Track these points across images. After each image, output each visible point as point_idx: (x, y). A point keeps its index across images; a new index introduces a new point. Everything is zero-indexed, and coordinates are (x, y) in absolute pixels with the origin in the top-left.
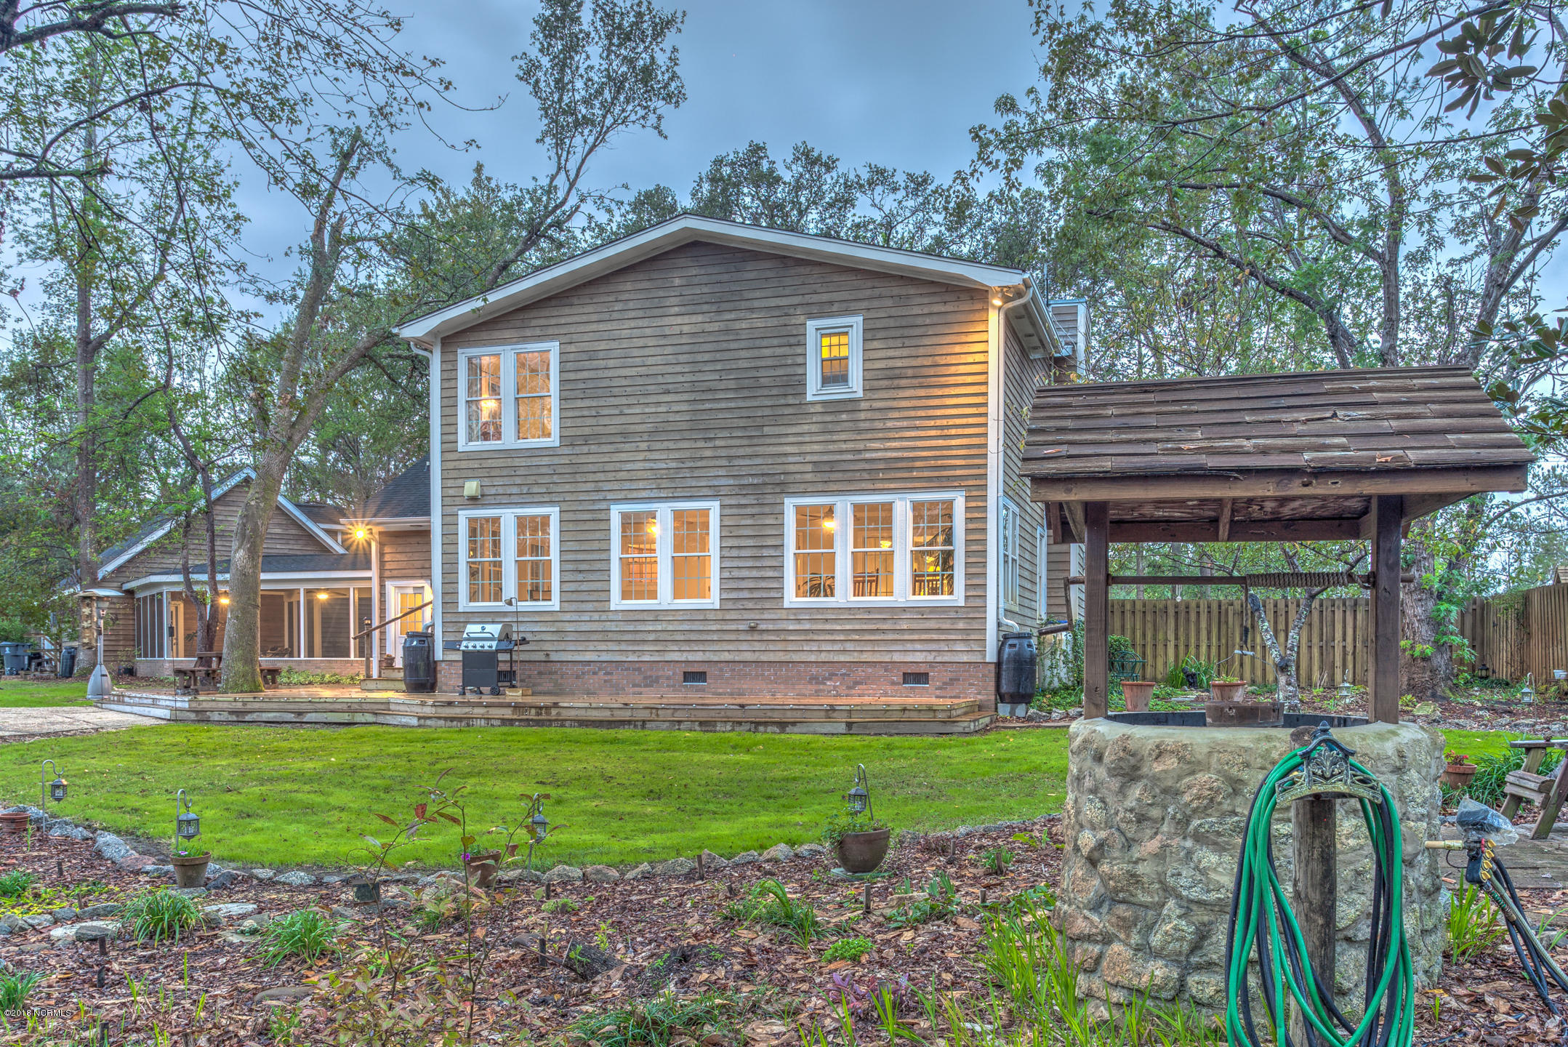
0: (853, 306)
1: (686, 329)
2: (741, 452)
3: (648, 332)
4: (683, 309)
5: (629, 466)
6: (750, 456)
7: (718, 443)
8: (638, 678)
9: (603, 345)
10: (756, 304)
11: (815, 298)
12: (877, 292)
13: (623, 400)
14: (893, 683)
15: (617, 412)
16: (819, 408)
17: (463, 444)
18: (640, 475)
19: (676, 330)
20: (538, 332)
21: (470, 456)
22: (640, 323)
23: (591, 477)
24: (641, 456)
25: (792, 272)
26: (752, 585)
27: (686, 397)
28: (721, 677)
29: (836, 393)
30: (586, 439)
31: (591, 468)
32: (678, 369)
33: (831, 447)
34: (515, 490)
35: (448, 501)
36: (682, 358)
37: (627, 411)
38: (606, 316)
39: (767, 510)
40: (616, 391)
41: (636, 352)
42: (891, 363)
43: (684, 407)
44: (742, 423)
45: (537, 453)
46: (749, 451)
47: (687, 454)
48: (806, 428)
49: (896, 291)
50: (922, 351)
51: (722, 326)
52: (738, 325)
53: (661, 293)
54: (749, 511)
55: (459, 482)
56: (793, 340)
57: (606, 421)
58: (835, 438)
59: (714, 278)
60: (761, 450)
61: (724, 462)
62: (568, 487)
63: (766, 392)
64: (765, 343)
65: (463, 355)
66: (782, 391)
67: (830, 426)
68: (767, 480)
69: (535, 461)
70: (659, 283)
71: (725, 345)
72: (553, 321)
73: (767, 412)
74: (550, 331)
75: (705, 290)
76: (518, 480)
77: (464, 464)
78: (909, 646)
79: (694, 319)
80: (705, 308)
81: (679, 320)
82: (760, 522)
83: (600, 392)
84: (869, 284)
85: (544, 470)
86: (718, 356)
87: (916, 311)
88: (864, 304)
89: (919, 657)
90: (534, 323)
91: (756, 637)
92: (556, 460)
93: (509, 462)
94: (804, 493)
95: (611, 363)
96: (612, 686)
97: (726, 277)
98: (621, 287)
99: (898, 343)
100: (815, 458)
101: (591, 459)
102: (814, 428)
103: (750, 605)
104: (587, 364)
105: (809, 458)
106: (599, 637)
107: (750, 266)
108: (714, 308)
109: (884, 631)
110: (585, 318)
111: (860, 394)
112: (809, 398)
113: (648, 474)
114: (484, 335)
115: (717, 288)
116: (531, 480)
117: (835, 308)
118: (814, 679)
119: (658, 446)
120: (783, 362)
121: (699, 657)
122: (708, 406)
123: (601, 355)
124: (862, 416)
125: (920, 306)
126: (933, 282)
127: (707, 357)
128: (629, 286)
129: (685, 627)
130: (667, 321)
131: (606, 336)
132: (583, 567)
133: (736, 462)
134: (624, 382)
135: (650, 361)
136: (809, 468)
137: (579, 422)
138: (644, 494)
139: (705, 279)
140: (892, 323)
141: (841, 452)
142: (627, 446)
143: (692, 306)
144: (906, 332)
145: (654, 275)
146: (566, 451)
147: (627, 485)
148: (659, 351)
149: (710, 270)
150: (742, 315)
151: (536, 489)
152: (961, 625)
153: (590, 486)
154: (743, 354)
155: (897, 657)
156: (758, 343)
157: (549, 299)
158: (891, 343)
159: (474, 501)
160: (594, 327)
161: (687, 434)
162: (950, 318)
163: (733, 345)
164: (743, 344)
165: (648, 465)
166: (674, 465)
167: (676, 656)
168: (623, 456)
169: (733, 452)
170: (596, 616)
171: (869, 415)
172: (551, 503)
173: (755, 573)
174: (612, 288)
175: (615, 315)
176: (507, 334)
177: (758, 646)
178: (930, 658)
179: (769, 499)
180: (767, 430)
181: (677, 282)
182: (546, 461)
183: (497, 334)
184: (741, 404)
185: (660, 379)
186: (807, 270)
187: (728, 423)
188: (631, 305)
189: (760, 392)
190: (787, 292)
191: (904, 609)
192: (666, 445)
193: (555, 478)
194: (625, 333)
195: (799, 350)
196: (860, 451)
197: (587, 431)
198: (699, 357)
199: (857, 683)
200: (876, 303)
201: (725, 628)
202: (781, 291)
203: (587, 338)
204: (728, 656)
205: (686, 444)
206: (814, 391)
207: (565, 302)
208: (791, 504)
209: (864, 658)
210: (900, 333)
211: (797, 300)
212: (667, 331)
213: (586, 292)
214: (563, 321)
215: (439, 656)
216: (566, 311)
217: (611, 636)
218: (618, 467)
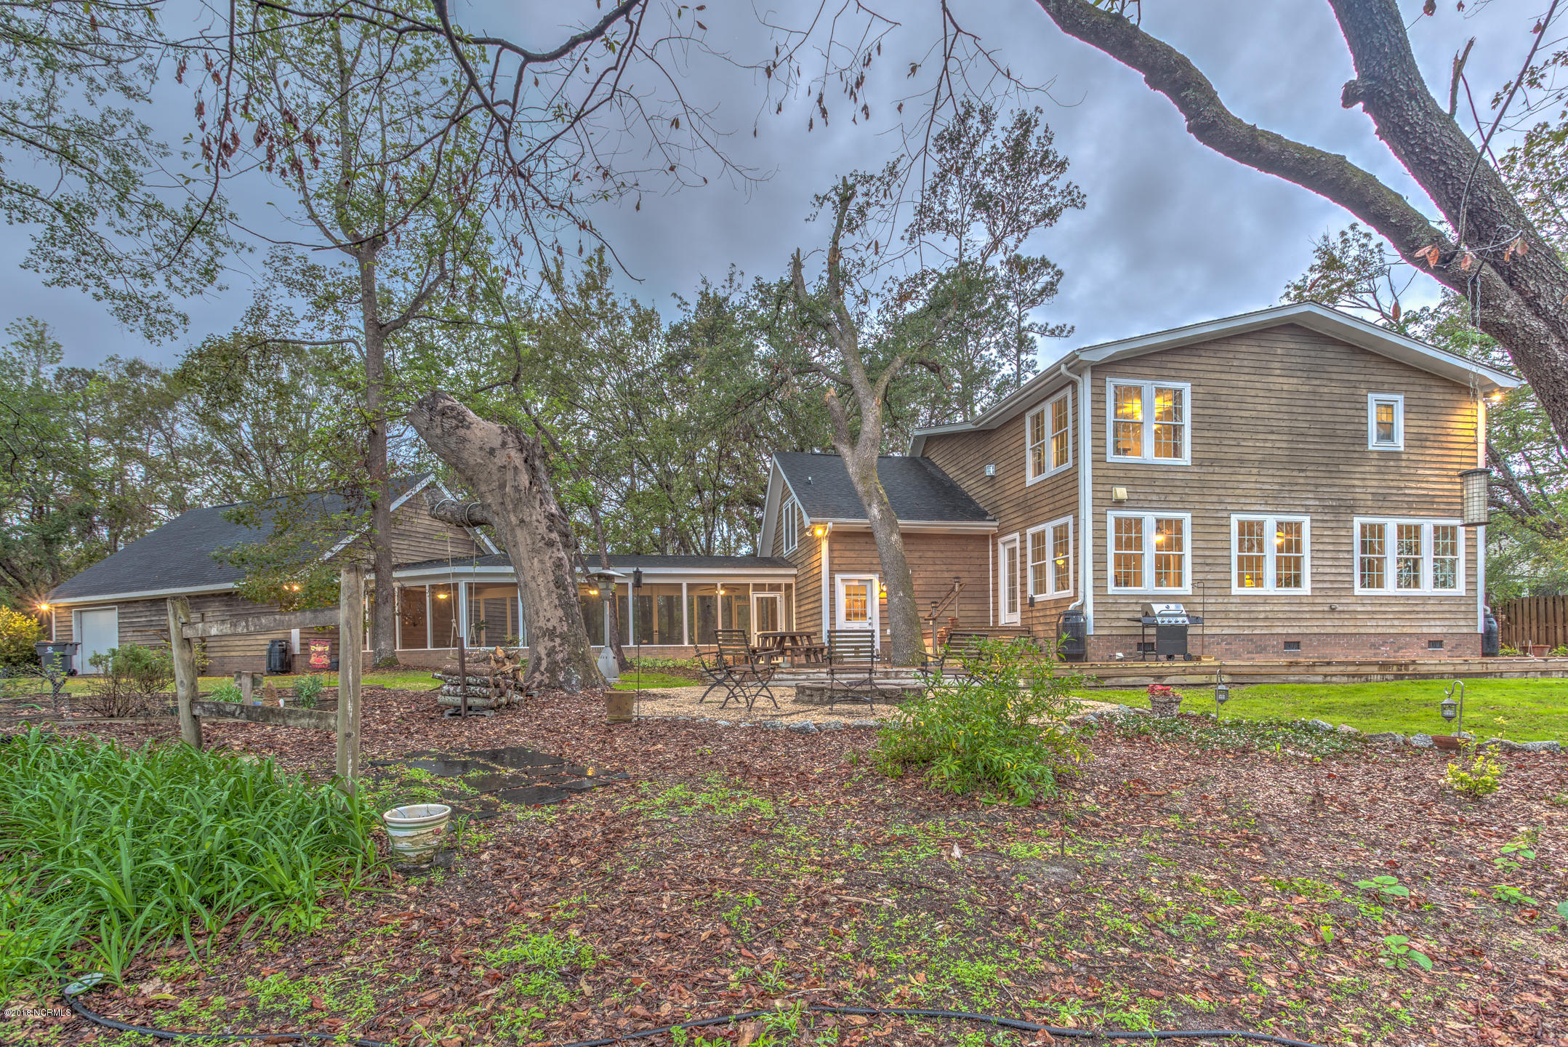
0: (1398, 387)
1: (1285, 387)
2: (1324, 482)
3: (1258, 385)
4: (1284, 373)
5: (1244, 486)
6: (1331, 486)
7: (1308, 474)
8: (1251, 647)
9: (1224, 391)
10: (1334, 376)
11: (1372, 378)
12: (1411, 380)
13: (1240, 435)
14: (1423, 648)
15: (1234, 443)
16: (1375, 456)
17: (1111, 457)
18: (1252, 492)
19: (1278, 387)
20: (1173, 373)
21: (1116, 467)
22: (1253, 378)
23: (1216, 492)
24: (1253, 479)
25: (1358, 357)
26: (1332, 578)
27: (1285, 438)
28: (1310, 645)
29: (1386, 446)
30: (1212, 462)
31: (1215, 484)
32: (1280, 416)
33: (1384, 484)
34: (1155, 497)
35: (1098, 502)
36: (1283, 409)
37: (1243, 444)
38: (1227, 369)
39: (1341, 525)
40: (1234, 427)
41: (1249, 400)
42: (1421, 430)
43: (1284, 445)
44: (1325, 461)
45: (1172, 469)
46: (1329, 481)
47: (1287, 480)
48: (1368, 469)
49: (1423, 382)
50: (1438, 424)
51: (1311, 388)
52: (1322, 390)
53: (1267, 358)
54: (1329, 525)
55: (1107, 488)
56: (1359, 406)
57: (1225, 449)
58: (1386, 477)
59: (1307, 353)
60: (1337, 482)
61: (1312, 488)
62: (1197, 498)
63: (1341, 440)
64: (1340, 405)
65: (1111, 383)
66: (1351, 441)
67: (1383, 469)
68: (1342, 503)
69: (1171, 476)
70: (1267, 350)
71: (1312, 403)
72: (1186, 366)
73: (1342, 455)
74: (1183, 374)
75: (1299, 360)
76: (1157, 490)
77: (1111, 473)
78: (1432, 623)
79: (1291, 380)
80: (1299, 374)
81: (1281, 380)
82: (1338, 534)
83: (1222, 426)
84: (1407, 374)
85: (1178, 483)
86: (1308, 410)
87: (1435, 396)
88: (1404, 387)
89: (1438, 630)
90: (1170, 365)
91: (1336, 616)
92: (1188, 477)
93: (1150, 475)
94: (1366, 514)
95: (1231, 405)
97: (1313, 354)
98: (1238, 348)
99: (1424, 416)
100: (1373, 490)
101: (1216, 477)
102: (1373, 469)
103: (1331, 593)
104: (1212, 404)
105: (1369, 490)
106: (1223, 615)
107: (1330, 348)
108: (1305, 375)
109: (1418, 612)
110: (1210, 368)
111: (1402, 449)
112: (1370, 448)
113: (1258, 493)
114: (1129, 369)
115: (1308, 360)
116: (1167, 490)
117: (1386, 387)
118: (1373, 645)
119: (1265, 472)
120: (1353, 420)
121: (1297, 630)
122: (1301, 446)
123: (1223, 398)
124: (1403, 464)
125: (1437, 394)
127: (1300, 410)
128: (1244, 348)
129: (1286, 608)
130: (1271, 379)
131: (1227, 384)
132: (1209, 561)
133: (1321, 489)
134: (1243, 421)
135: (1260, 407)
136: (1370, 497)
137: (1205, 447)
138: (1255, 508)
139: (1299, 353)
140: (1421, 403)
141: (1390, 487)
142: (1243, 470)
143: (1289, 372)
144: (1430, 410)
145: (1263, 343)
146: (1196, 469)
147: (1243, 500)
148: (1266, 401)
149: (1303, 346)
150: (1325, 382)
151: (1171, 498)
152: (1463, 608)
153: (1214, 499)
154: (1325, 411)
155: (1425, 630)
156: (1336, 404)
157: (1182, 348)
158: (1420, 416)
159: (1119, 504)
160: (1218, 376)
161: (1287, 466)
162: (1456, 405)
163: (1319, 404)
164: (1325, 404)
165: (1259, 486)
166: (1276, 487)
167: (1280, 630)
168: (1241, 478)
169: (1318, 481)
170: (1220, 600)
171: (1407, 463)
172: (1184, 509)
173: (1334, 570)
174: (1231, 348)
175: (1233, 369)
176: (1147, 371)
177: (1337, 623)
178: (1445, 630)
179: (1343, 517)
180: (1342, 468)
181: (1279, 351)
182: (1180, 476)
183: (1139, 370)
184: (1324, 447)
185: (1267, 422)
186: (1368, 358)
187: (1315, 460)
188: (1245, 363)
189: (1337, 440)
190: (1355, 370)
191: (1429, 597)
192: (1270, 472)
193: (1187, 490)
194: (1241, 384)
195: (1363, 413)
196: (1401, 488)
197: (1212, 455)
198: (1295, 409)
199: (1400, 648)
200: (1411, 388)
201: (1314, 609)
202: (1350, 369)
203: (1212, 383)
204: (1316, 630)
205: (1286, 473)
206: (1373, 443)
207: (1195, 352)
208: (1358, 521)
209: (1405, 630)
210: (1425, 410)
211: (1361, 378)
212: (1272, 386)
213: (1212, 347)
214: (1193, 367)
215: (1090, 631)
216: (1196, 360)
217: (1231, 615)
218: (1236, 485)
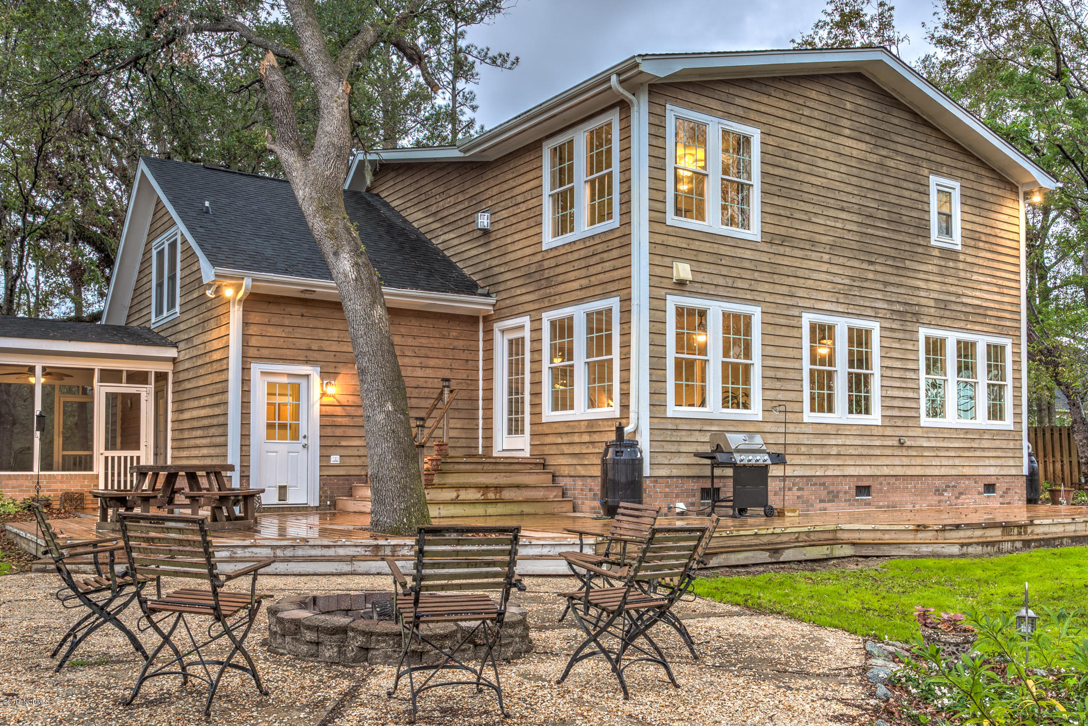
0: (954, 172)
1: (855, 153)
2: (892, 279)
3: (829, 145)
4: (854, 134)
5: (815, 275)
6: (898, 285)
7: (878, 267)
8: (824, 492)
9: (794, 146)
10: (900, 148)
11: (933, 157)
12: (966, 166)
13: (811, 208)
14: (980, 493)
15: (805, 217)
16: (936, 253)
17: (672, 217)
18: (824, 285)
19: (848, 151)
20: (741, 112)
21: (677, 233)
22: (824, 135)
23: (787, 280)
24: (825, 267)
26: (901, 404)
28: (881, 491)
29: (945, 242)
30: (784, 240)
31: (787, 270)
32: (849, 189)
33: (944, 288)
34: (721, 281)
35: (656, 281)
36: (854, 180)
37: (814, 220)
38: (796, 118)
39: (908, 336)
40: (806, 197)
41: (820, 163)
42: (974, 227)
43: (854, 227)
44: (893, 253)
45: (741, 244)
46: (897, 280)
47: (857, 273)
48: (930, 268)
49: (975, 169)
50: (988, 222)
51: (879, 159)
52: (889, 162)
53: (837, 112)
54: (898, 335)
55: (667, 261)
56: (921, 189)
57: (797, 224)
58: (946, 281)
59: (875, 114)
60: (904, 281)
61: (880, 287)
62: (766, 287)
63: (906, 229)
64: (906, 185)
65: (673, 112)
66: (916, 231)
67: (943, 270)
68: (908, 308)
69: (740, 253)
70: (836, 101)
71: (880, 178)
73: (907, 247)
74: (752, 115)
76: (725, 271)
77: (671, 241)
78: (987, 462)
80: (867, 138)
81: (850, 142)
82: (904, 347)
83: (793, 193)
84: (962, 157)
85: (746, 264)
86: (877, 186)
87: (985, 189)
88: (959, 173)
89: (992, 471)
90: (738, 101)
91: (905, 453)
92: (757, 256)
93: (715, 248)
94: (929, 325)
96: (803, 502)
97: (880, 115)
98: (808, 93)
99: (977, 211)
100: (936, 295)
101: (786, 261)
102: (935, 269)
103: (899, 423)
104: (782, 162)
105: (932, 295)
106: (794, 450)
107: (895, 112)
108: (873, 140)
109: (975, 449)
110: (780, 113)
111: (959, 247)
112: (933, 242)
113: (829, 287)
114: (692, 98)
115: (875, 123)
116: (735, 272)
117: (945, 169)
118: (937, 491)
119: (835, 260)
120: (916, 206)
121: (867, 471)
122: (870, 231)
123: (794, 156)
124: (961, 266)
125: (988, 187)
126: (993, 170)
127: (869, 185)
128: (813, 95)
129: (858, 442)
130: (841, 140)
131: (797, 137)
132: (780, 374)
133: (889, 288)
134: (813, 190)
135: (831, 175)
136: (932, 303)
137: (776, 220)
138: (827, 306)
139: (867, 112)
140: (974, 194)
141: (949, 293)
142: (814, 255)
143: (859, 134)
144: (981, 204)
146: (765, 247)
147: (814, 295)
148: (835, 167)
149: (871, 104)
150: (891, 154)
151: (739, 284)
152: (1011, 445)
153: (784, 290)
154: (892, 190)
155: (981, 471)
156: (902, 183)
157: (751, 81)
158: (974, 210)
160: (787, 125)
161: (857, 254)
163: (886, 180)
164: (892, 181)
165: (830, 277)
166: (847, 281)
167: (851, 471)
168: (812, 265)
169: (887, 278)
170: (792, 428)
171: (964, 266)
172: (754, 302)
173: (901, 393)
174: (801, 91)
175: (804, 120)
176: (714, 104)
177: (906, 461)
178: (997, 471)
179: (909, 327)
180: (908, 264)
181: (849, 106)
182: (748, 254)
183: (704, 101)
184: (891, 235)
185: (837, 195)
186: (929, 131)
187: (884, 251)
188: (816, 114)
189: (903, 228)
190: (918, 144)
191: (985, 431)
192: (841, 261)
193: (757, 275)
194: (812, 141)
195: (925, 199)
196: (959, 295)
197: (783, 231)
198: (864, 183)
199: (961, 494)
200: (965, 175)
201: (886, 443)
202: (913, 143)
203: (784, 134)
204: (886, 471)
205: (856, 264)
206: (935, 238)
207: (764, 89)
208: (923, 332)
209: (967, 471)
210: (978, 203)
211: (923, 154)
212: (842, 150)
213: (782, 86)
214: (763, 108)
215: (647, 472)
216: (765, 99)
217: (803, 449)
218: (807, 274)
